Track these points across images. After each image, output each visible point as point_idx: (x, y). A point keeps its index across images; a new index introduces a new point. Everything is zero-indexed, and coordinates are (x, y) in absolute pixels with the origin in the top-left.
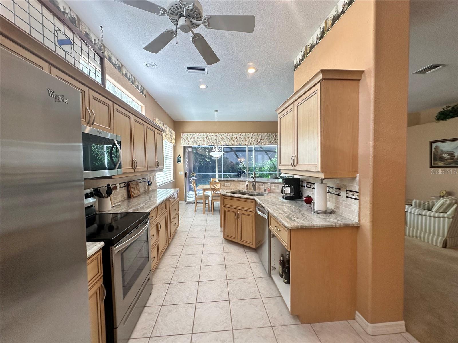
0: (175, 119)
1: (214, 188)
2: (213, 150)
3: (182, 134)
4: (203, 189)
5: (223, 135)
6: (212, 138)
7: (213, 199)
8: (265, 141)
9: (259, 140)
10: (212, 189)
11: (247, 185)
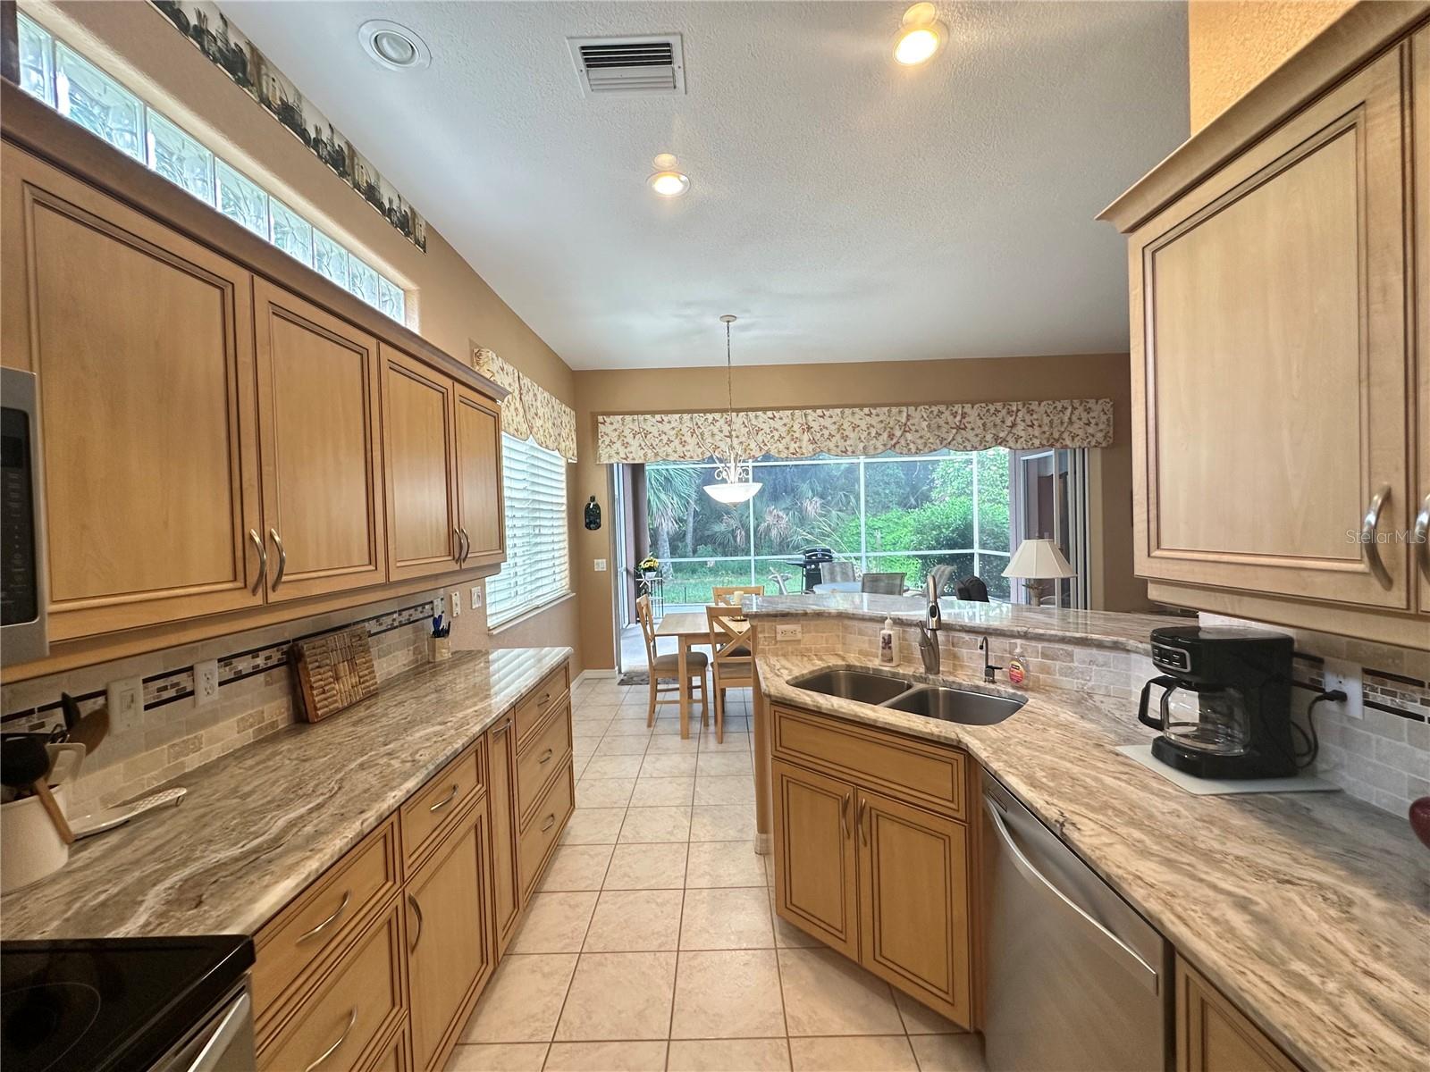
0: (576, 363)
1: (723, 631)
2: (718, 476)
3: (600, 419)
4: (680, 635)
5: (756, 417)
6: (716, 431)
7: (720, 678)
8: (921, 437)
9: (898, 433)
10: (718, 634)
11: (887, 642)
